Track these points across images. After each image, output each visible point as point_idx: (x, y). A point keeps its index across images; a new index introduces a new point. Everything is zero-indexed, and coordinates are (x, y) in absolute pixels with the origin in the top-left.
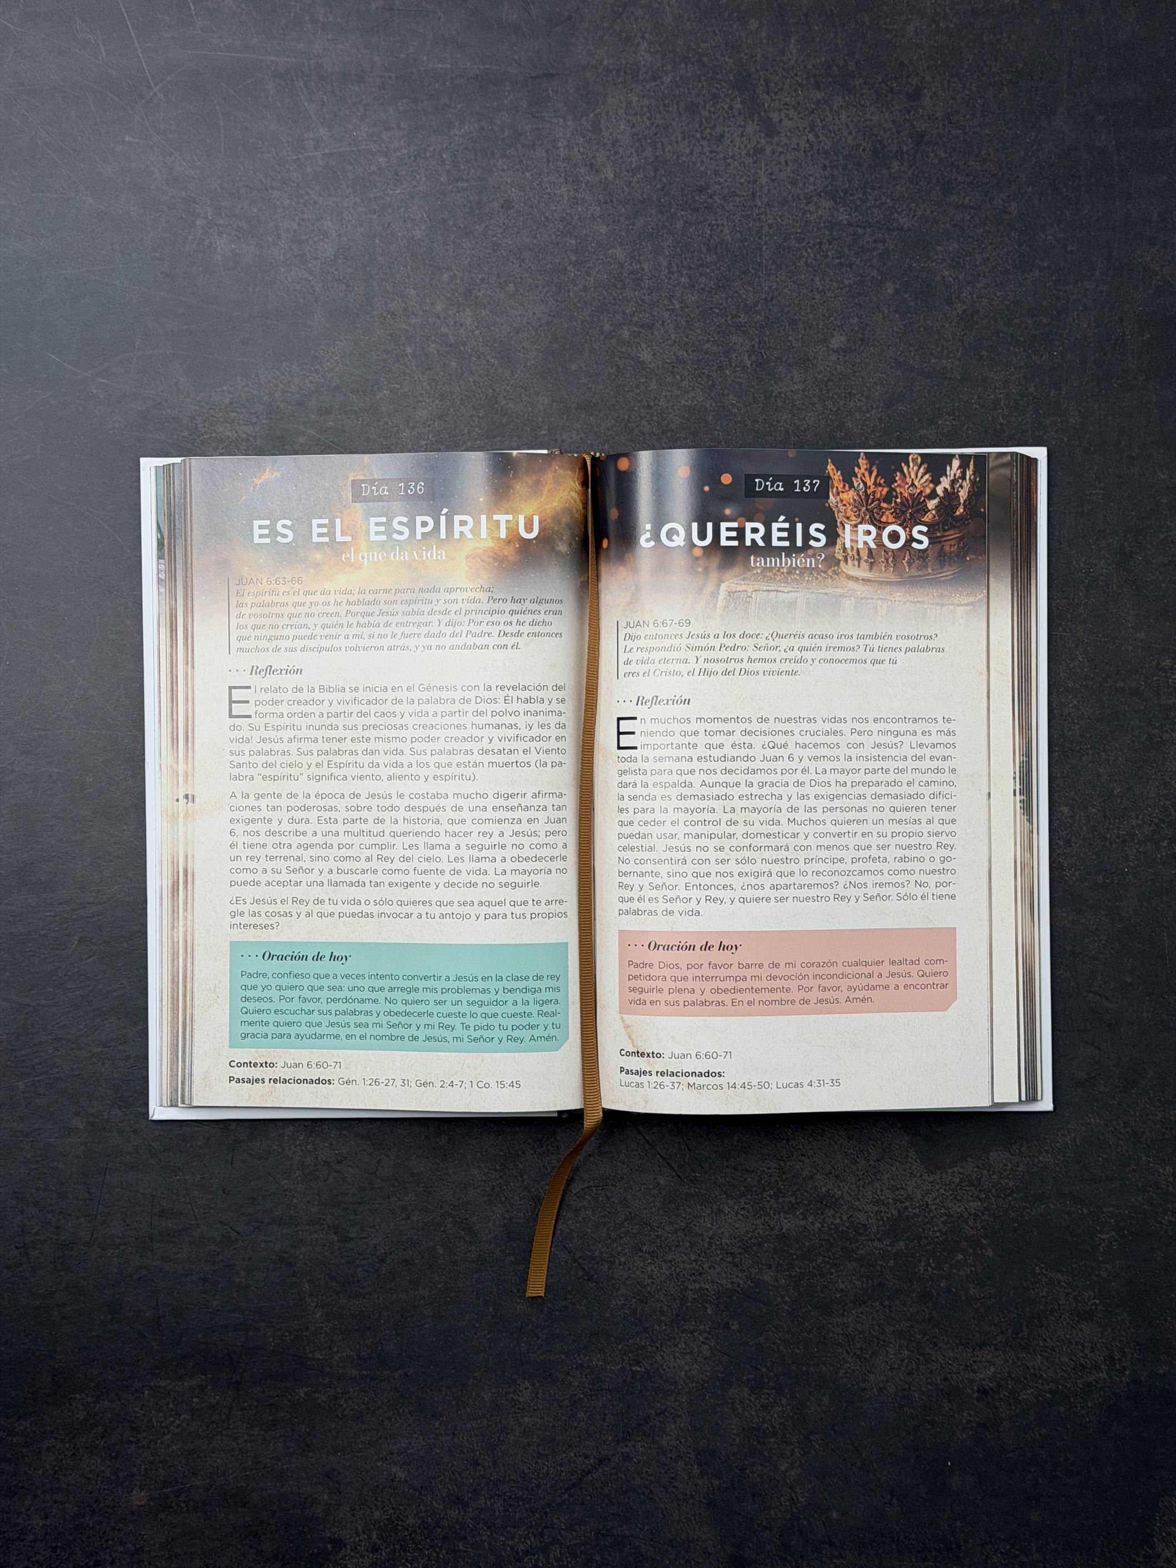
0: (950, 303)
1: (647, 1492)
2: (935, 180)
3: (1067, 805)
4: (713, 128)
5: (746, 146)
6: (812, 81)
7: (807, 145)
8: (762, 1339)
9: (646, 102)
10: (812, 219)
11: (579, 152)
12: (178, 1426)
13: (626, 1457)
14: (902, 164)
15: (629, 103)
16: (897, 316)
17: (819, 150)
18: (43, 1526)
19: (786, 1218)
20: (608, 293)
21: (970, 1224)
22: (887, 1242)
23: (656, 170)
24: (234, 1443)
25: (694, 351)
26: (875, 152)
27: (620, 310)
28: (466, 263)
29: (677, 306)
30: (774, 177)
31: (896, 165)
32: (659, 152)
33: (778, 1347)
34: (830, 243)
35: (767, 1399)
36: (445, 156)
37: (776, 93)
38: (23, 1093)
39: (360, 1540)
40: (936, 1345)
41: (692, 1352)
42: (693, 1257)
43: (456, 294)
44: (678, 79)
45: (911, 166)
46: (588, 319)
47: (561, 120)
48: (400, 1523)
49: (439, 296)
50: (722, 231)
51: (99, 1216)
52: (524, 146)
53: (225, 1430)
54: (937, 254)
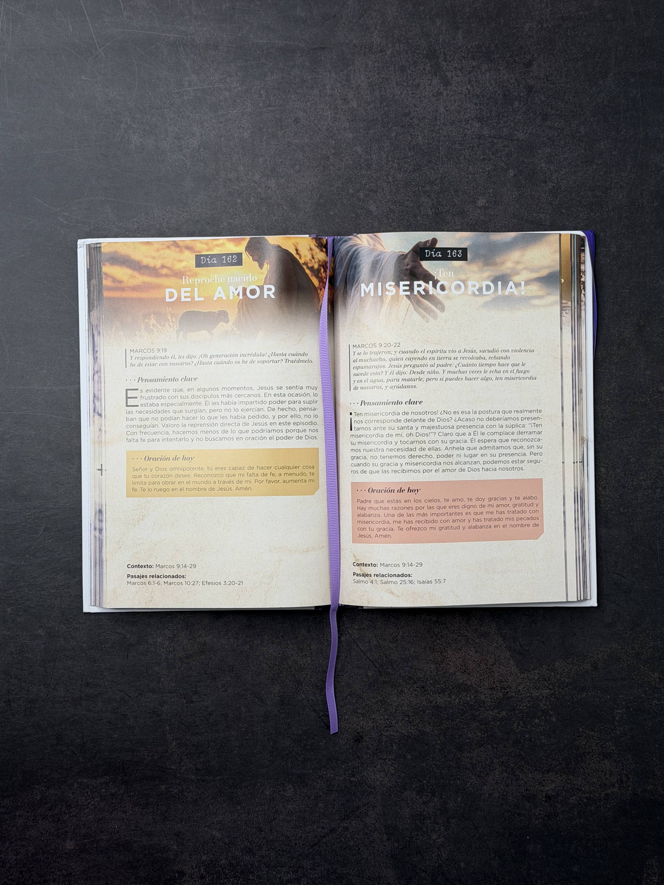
0: (545, 182)
1: (357, 849)
2: (538, 113)
3: (603, 467)
4: (414, 80)
5: (432, 91)
6: (470, 55)
7: (467, 91)
8: (424, 764)
9: (376, 64)
10: (469, 133)
11: (338, 91)
12: (92, 805)
13: (346, 829)
14: (520, 103)
15: (367, 65)
16: (515, 189)
17: (473, 94)
18: (15, 860)
19: (439, 696)
20: (352, 172)
21: (544, 703)
22: (496, 711)
23: (381, 103)
24: (124, 816)
25: (400, 206)
26: (505, 95)
27: (359, 181)
28: (273, 153)
29: (391, 180)
30: (448, 109)
31: (516, 104)
32: (383, 93)
33: (433, 769)
34: (478, 146)
35: (426, 798)
36: (262, 92)
37: (450, 62)
38: (10, 614)
39: (194, 872)
40: (522, 770)
41: (384, 771)
42: (386, 717)
43: (267, 170)
44: (395, 52)
45: (525, 105)
46: (340, 186)
47: (328, 73)
48: (217, 863)
49: (257, 171)
50: (417, 138)
51: (51, 685)
52: (307, 87)
53: (119, 808)
54: (538, 155)
